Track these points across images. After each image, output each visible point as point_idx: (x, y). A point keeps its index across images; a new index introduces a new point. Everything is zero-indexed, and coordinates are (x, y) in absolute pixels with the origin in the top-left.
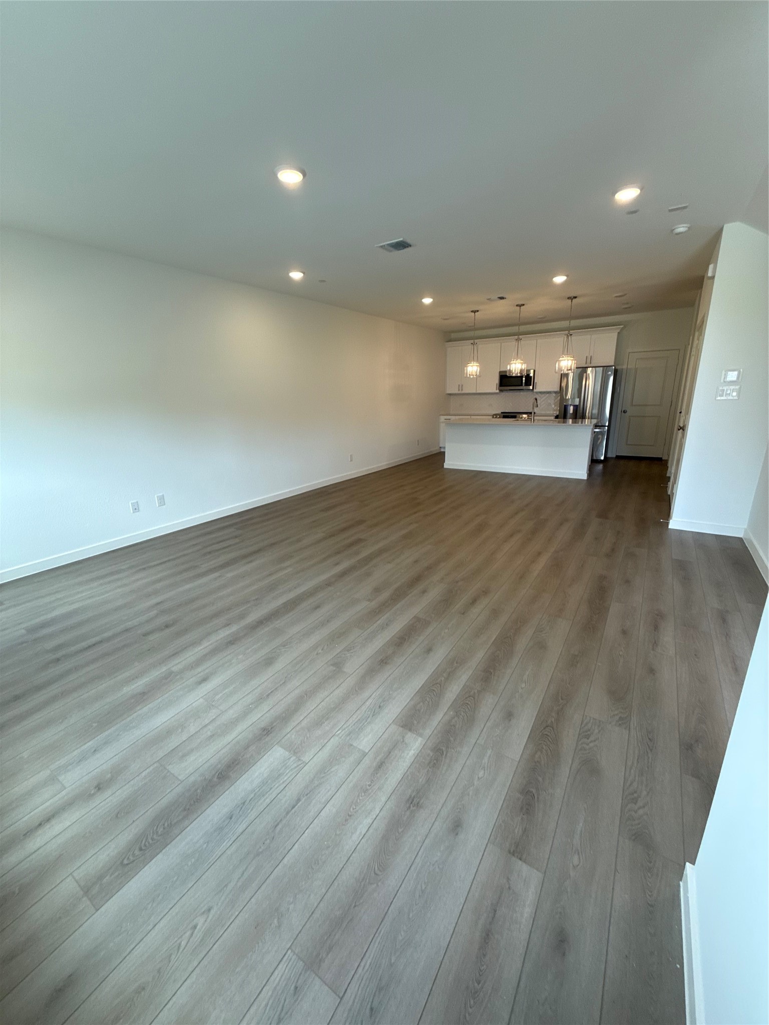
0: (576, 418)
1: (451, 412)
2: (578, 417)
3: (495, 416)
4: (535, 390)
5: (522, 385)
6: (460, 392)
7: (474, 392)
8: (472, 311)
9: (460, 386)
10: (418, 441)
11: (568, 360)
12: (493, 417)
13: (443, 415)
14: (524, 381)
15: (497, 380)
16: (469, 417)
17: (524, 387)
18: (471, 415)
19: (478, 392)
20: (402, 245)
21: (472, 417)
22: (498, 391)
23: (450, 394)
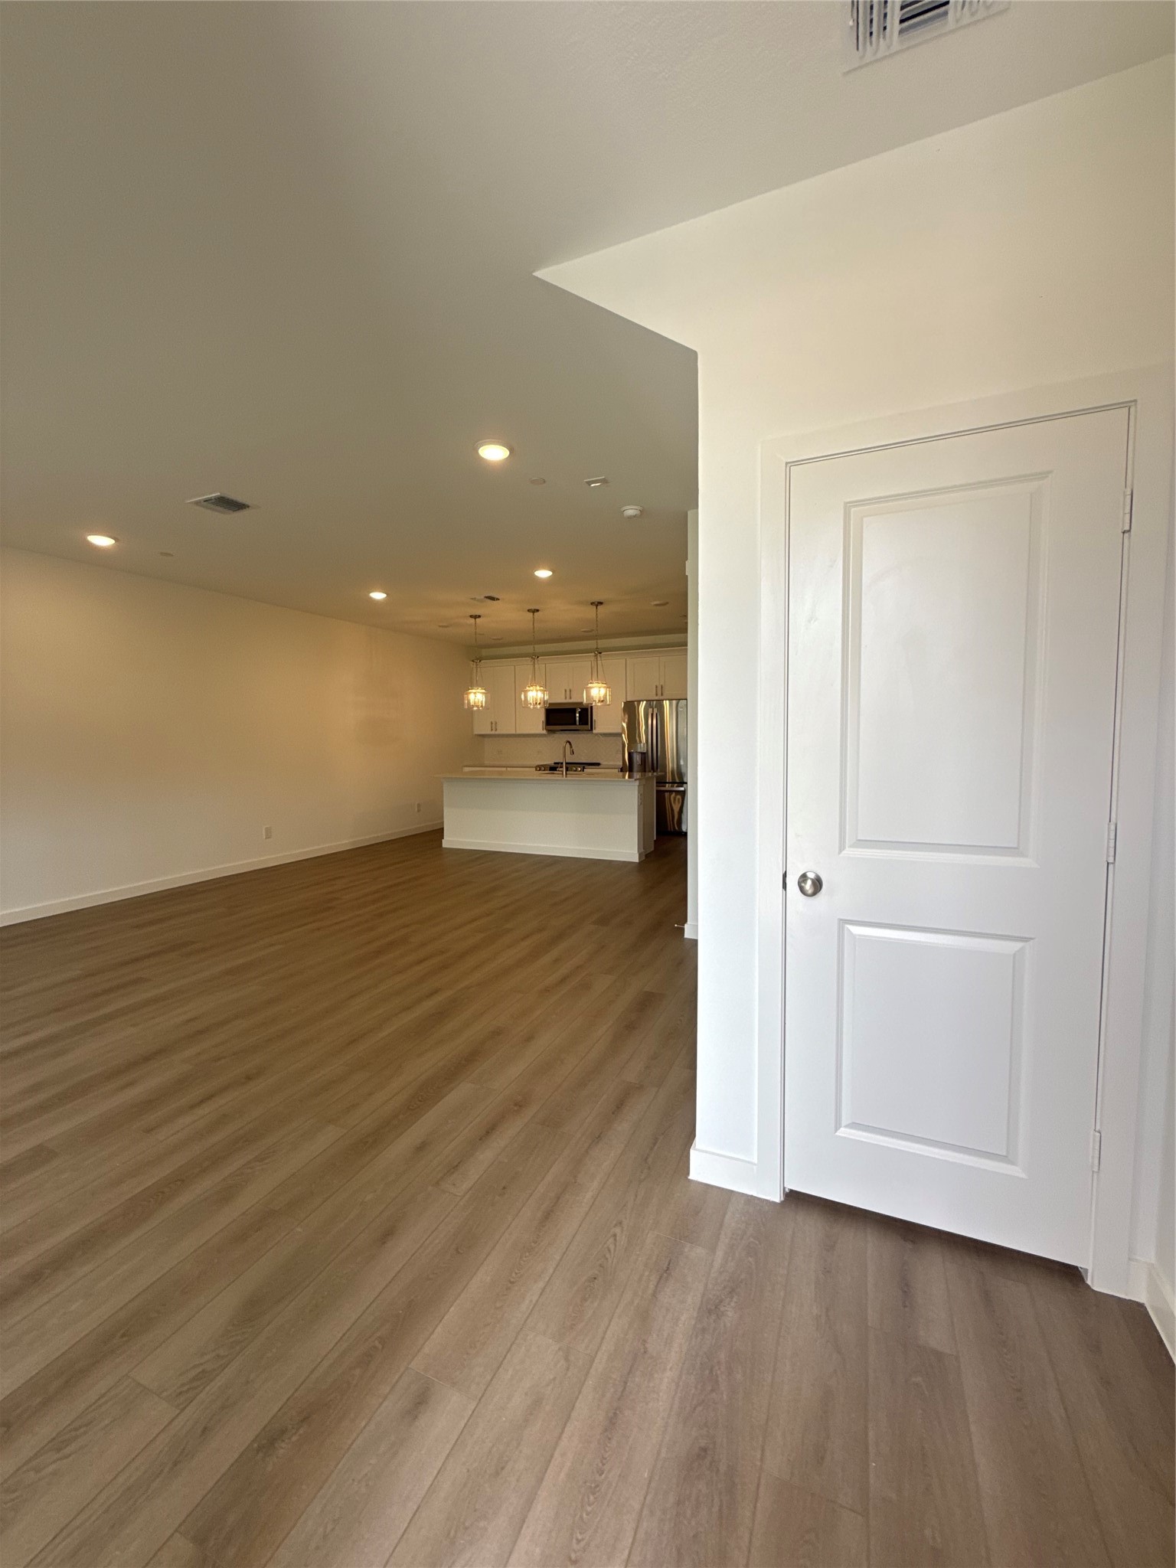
0: (645, 771)
1: (487, 763)
2: (647, 770)
3: (539, 768)
4: (594, 731)
5: (575, 724)
6: (493, 732)
7: (514, 732)
8: (471, 616)
9: (493, 725)
10: (419, 805)
11: (600, 687)
12: (536, 770)
13: (466, 766)
14: (577, 719)
15: (542, 717)
16: (504, 769)
17: (578, 727)
18: (507, 767)
19: (518, 732)
20: (235, 506)
21: (509, 769)
22: (545, 732)
23: (483, 736)
